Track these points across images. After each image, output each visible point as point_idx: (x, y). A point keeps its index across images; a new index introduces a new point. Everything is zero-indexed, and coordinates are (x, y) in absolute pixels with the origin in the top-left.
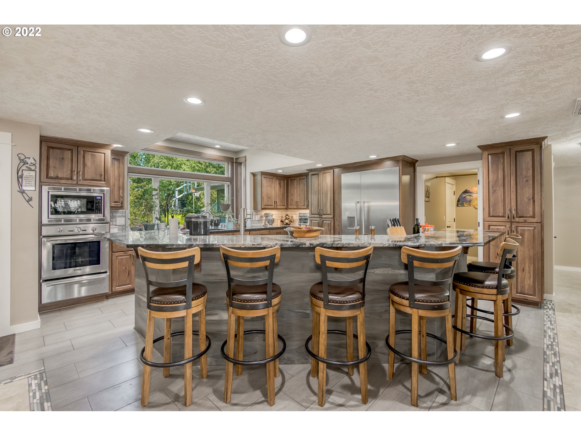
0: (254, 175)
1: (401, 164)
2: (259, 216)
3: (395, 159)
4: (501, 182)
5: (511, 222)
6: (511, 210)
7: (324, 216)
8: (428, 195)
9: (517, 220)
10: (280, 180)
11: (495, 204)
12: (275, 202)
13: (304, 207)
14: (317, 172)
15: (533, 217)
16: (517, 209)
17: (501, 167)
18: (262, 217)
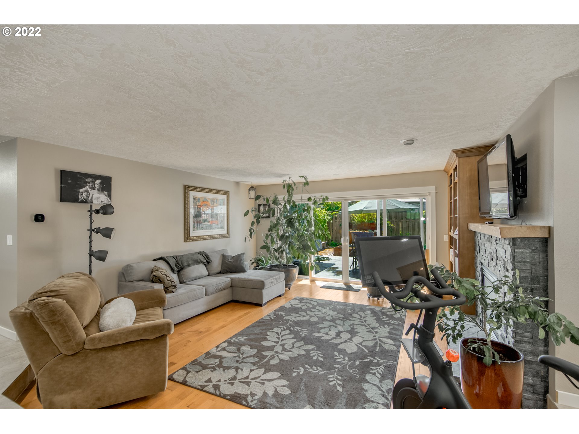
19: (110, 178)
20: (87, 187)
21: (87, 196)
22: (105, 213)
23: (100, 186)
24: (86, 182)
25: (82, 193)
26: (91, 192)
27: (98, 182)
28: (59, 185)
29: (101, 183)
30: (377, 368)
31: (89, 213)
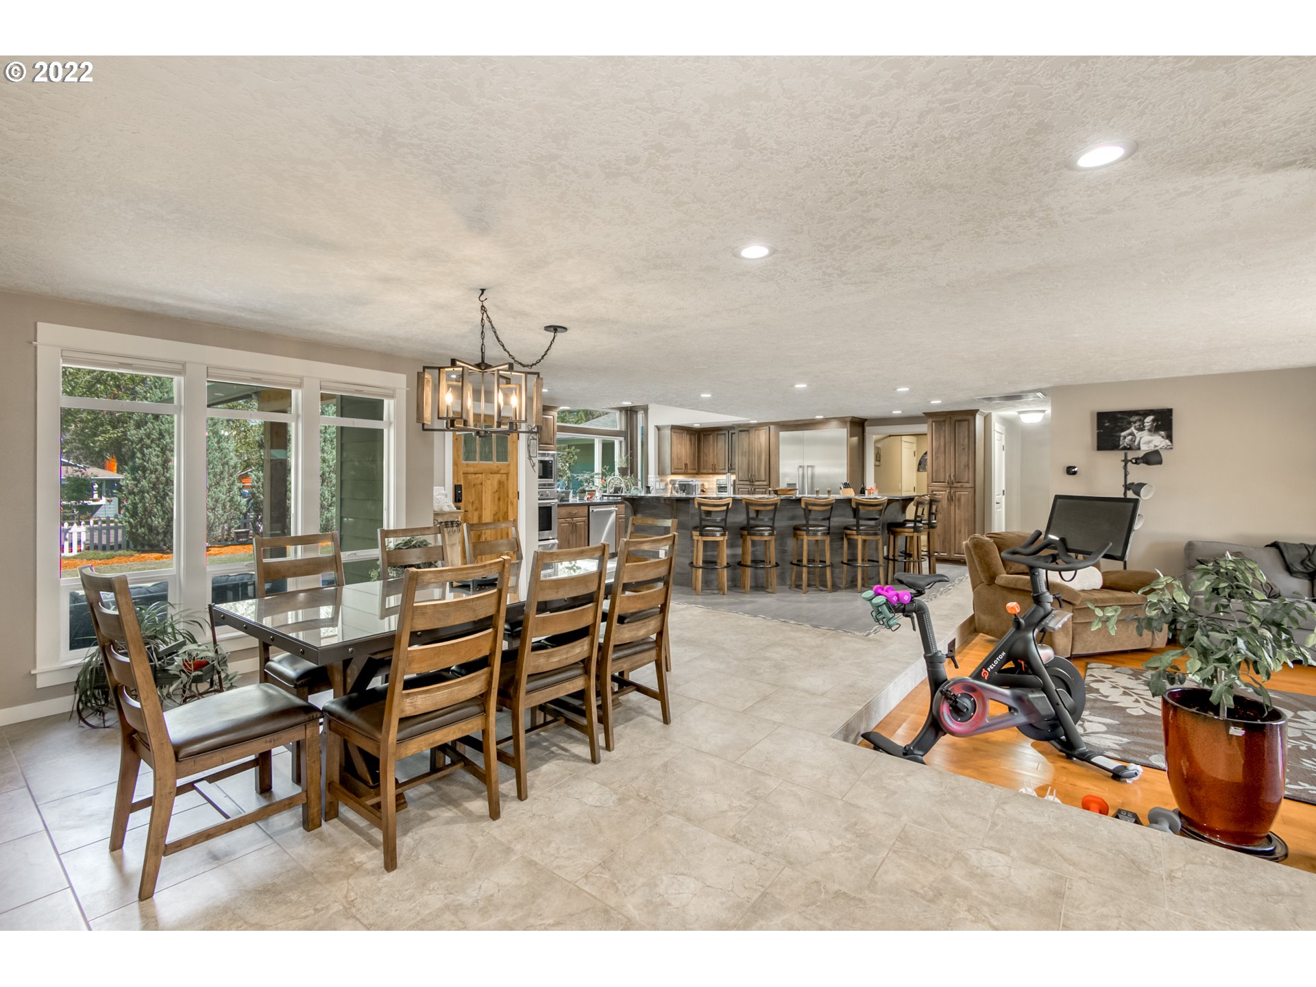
0: (658, 428)
1: (848, 425)
2: (664, 483)
3: (842, 420)
4: (942, 448)
5: (951, 487)
6: (950, 476)
7: (757, 483)
8: (878, 458)
9: (955, 485)
10: (690, 435)
11: (937, 471)
12: (686, 465)
13: (723, 471)
14: (746, 429)
15: (968, 482)
16: (955, 476)
17: (942, 434)
18: (667, 484)
19: (1170, 411)
20: (1133, 428)
21: (1131, 440)
22: (1148, 463)
23: (1152, 425)
24: (1130, 423)
25: (1125, 437)
26: (1138, 434)
27: (1149, 419)
28: (1096, 431)
29: (1153, 421)
31: (1123, 464)
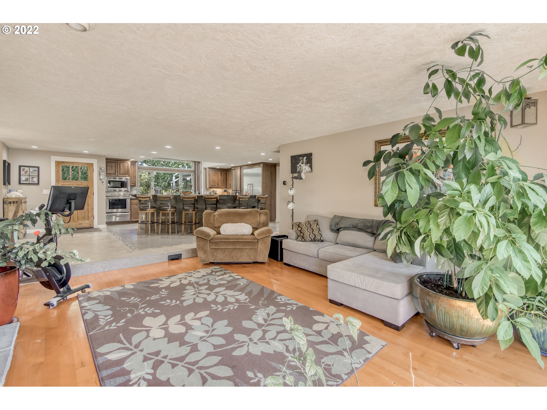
0: (206, 169)
1: (262, 166)
10: (221, 171)
12: (218, 184)
14: (234, 169)
20: (300, 163)
23: (306, 161)
24: (300, 161)
25: (298, 167)
26: (302, 166)
27: (305, 158)
28: (291, 165)
29: (306, 159)
30: (107, 321)
31: (292, 179)
